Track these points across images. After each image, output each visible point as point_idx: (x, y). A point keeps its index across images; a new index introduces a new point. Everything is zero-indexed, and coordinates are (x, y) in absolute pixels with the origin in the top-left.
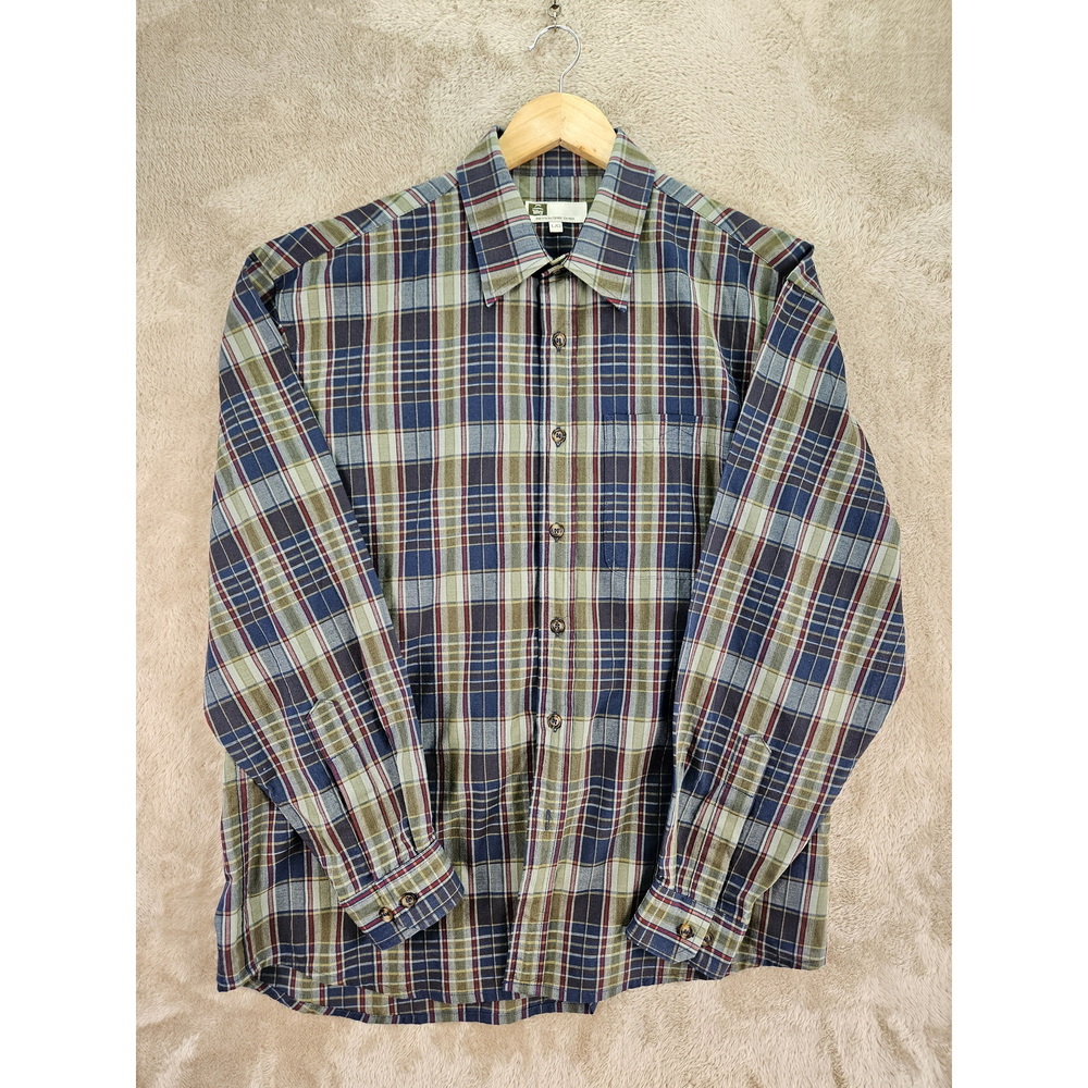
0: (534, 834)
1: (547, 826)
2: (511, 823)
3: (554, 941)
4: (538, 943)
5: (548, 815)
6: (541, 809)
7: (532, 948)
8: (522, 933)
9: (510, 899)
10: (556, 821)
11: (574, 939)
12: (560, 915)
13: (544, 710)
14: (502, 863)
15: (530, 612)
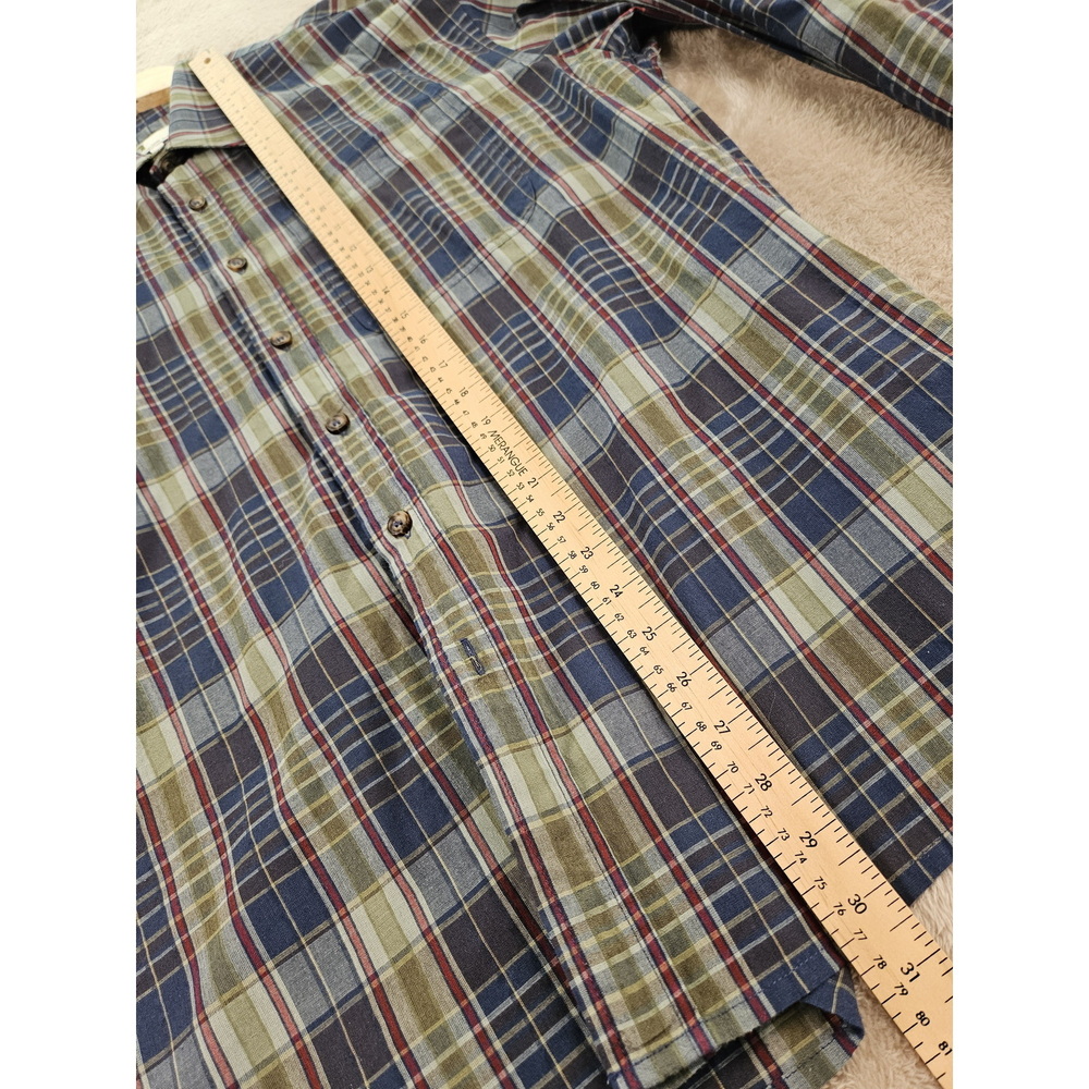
0: (462, 694)
1: (478, 667)
2: (431, 741)
3: (659, 903)
4: (625, 925)
5: (467, 646)
6: (450, 647)
7: (619, 945)
8: (573, 921)
9: (504, 883)
10: (490, 650)
11: (696, 863)
12: (636, 838)
13: (376, 526)
14: (455, 826)
15: (298, 445)
